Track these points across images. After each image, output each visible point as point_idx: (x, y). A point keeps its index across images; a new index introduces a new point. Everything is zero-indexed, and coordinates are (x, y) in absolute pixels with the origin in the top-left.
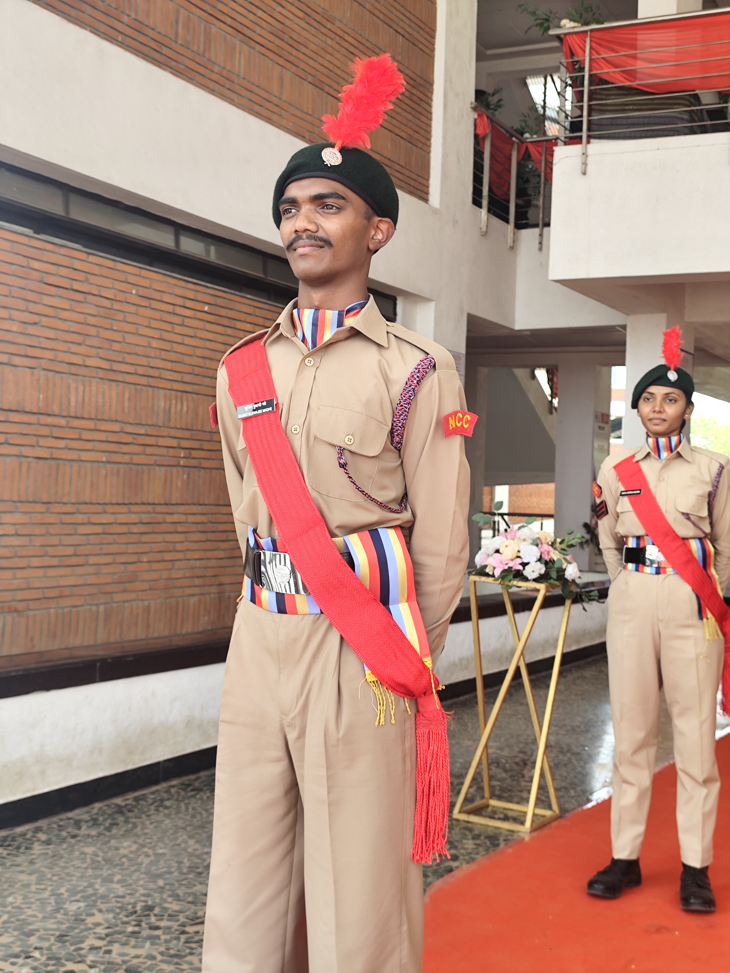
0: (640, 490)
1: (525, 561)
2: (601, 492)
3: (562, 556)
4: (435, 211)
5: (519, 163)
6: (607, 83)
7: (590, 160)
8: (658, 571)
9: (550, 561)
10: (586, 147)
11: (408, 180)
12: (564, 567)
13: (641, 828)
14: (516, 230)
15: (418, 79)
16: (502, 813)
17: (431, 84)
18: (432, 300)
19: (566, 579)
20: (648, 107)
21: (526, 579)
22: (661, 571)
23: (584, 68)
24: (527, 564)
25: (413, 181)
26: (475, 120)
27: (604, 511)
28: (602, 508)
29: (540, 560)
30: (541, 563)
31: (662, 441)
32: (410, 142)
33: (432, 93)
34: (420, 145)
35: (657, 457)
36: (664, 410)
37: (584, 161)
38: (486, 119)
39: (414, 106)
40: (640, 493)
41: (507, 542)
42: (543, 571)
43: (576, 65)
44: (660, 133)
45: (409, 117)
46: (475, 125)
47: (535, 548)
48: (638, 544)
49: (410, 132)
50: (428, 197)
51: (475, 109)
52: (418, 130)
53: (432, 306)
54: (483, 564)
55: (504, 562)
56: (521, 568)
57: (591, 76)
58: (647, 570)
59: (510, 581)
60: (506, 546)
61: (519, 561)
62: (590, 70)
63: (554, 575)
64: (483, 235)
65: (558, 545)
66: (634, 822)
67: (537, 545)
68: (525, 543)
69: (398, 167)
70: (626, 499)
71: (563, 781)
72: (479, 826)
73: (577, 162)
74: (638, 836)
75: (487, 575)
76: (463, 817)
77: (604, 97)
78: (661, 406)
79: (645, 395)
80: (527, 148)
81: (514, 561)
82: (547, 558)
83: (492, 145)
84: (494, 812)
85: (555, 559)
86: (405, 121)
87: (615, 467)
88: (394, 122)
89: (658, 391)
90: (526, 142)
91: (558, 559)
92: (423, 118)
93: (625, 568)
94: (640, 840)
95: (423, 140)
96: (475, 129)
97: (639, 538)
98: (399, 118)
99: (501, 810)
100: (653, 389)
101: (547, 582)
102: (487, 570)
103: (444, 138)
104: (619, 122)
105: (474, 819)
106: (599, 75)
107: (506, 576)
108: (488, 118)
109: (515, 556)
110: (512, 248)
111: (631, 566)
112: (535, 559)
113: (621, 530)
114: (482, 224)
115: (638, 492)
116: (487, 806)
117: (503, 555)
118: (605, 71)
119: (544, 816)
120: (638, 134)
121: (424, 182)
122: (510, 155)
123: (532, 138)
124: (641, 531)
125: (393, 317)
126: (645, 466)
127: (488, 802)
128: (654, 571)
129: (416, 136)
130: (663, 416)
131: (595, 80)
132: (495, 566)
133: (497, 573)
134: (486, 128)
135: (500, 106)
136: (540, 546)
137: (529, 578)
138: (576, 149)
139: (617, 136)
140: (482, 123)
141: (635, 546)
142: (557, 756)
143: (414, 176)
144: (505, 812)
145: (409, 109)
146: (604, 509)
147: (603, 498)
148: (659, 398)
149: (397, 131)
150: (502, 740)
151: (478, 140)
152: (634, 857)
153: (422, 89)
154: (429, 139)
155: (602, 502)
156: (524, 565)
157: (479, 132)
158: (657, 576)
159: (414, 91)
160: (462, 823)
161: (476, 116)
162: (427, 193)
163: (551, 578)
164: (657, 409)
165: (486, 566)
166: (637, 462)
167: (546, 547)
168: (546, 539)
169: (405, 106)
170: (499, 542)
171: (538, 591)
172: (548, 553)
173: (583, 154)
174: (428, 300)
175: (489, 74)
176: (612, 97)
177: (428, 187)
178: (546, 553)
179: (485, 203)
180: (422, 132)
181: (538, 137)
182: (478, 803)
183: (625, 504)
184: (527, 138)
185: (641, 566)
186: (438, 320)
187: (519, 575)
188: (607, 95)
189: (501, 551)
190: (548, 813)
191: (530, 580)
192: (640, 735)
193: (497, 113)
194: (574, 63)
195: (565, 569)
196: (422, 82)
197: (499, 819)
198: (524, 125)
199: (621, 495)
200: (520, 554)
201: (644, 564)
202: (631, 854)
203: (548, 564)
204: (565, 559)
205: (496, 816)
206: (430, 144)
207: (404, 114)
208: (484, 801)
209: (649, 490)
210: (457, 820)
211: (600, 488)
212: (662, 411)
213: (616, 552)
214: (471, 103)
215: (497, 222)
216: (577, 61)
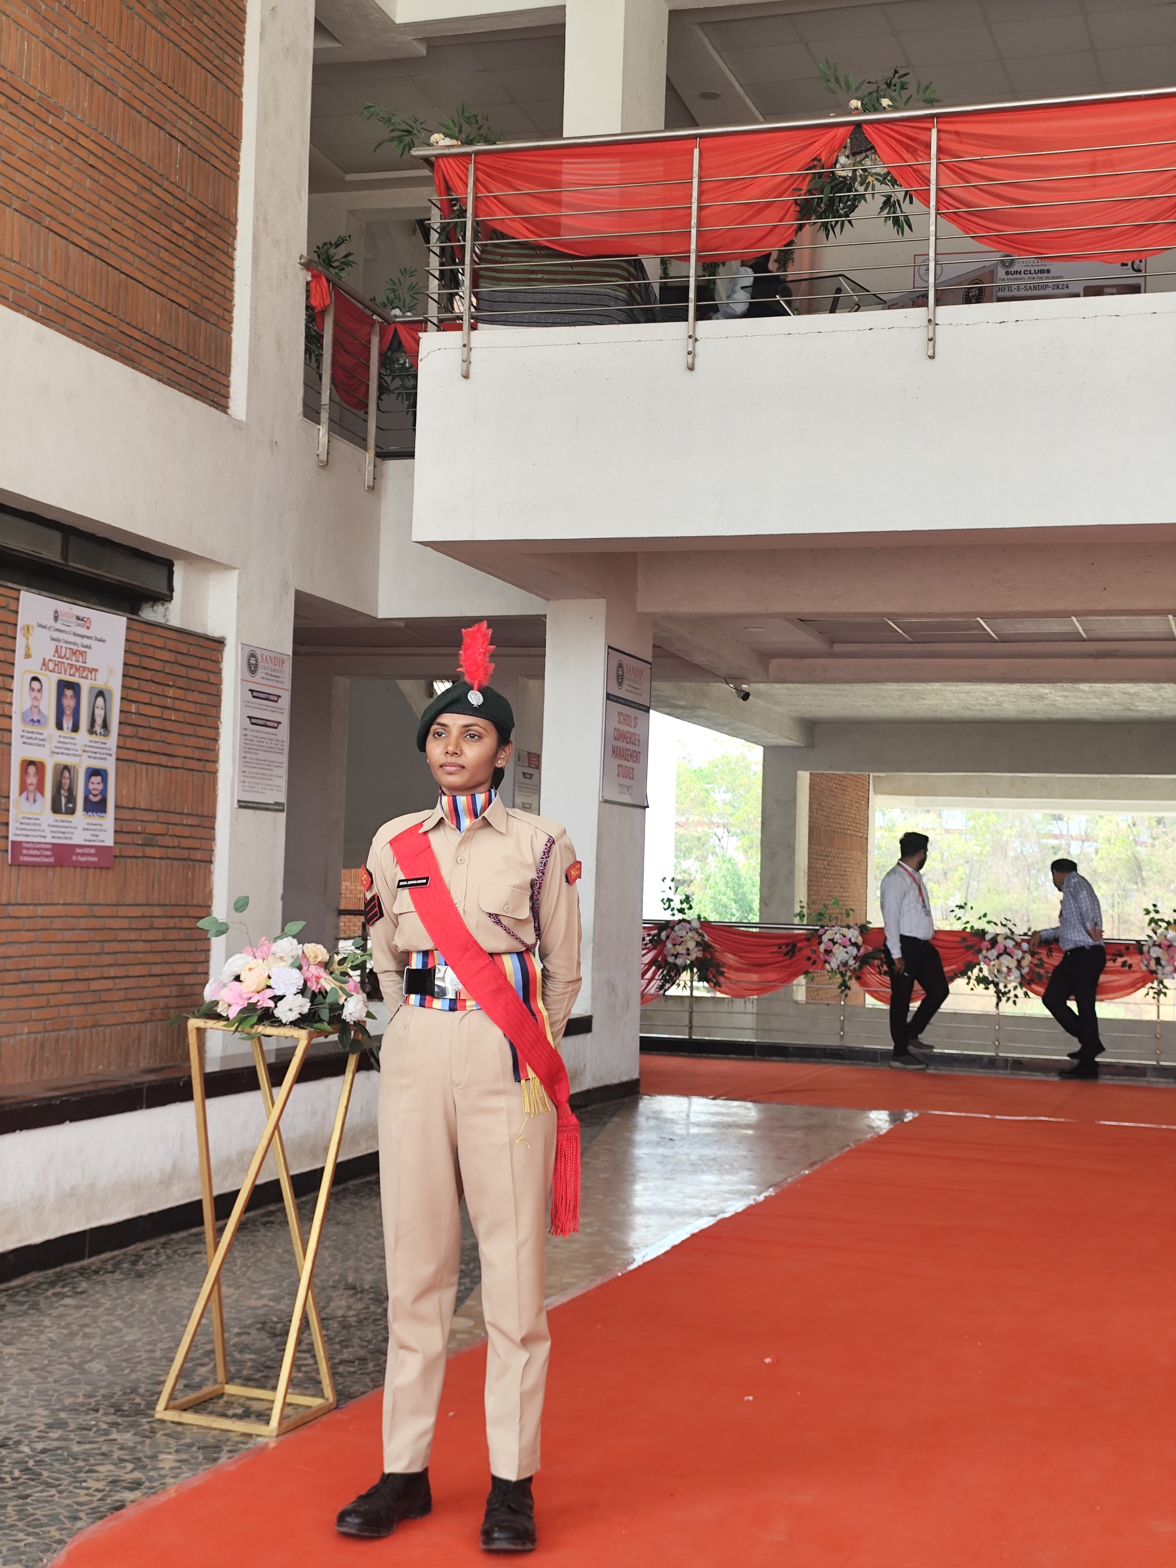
0: (427, 878)
1: (279, 993)
2: (372, 882)
3: (339, 984)
4: (238, 426)
5: (382, 355)
6: (504, 236)
7: (474, 355)
8: (454, 1006)
9: (320, 992)
10: (469, 334)
11: (192, 374)
12: (341, 1002)
13: (428, 1421)
14: (379, 460)
15: (210, 215)
16: (242, 1405)
17: (231, 222)
18: (235, 568)
19: (344, 1021)
20: (566, 277)
21: (277, 1022)
22: (458, 1005)
23: (466, 211)
24: (281, 998)
25: (201, 376)
26: (308, 283)
27: (376, 913)
28: (374, 907)
29: (302, 992)
30: (303, 996)
31: (462, 801)
32: (196, 314)
33: (235, 238)
34: (213, 319)
35: (454, 827)
36: (461, 750)
37: (465, 357)
38: (325, 283)
39: (201, 255)
40: (426, 883)
41: (253, 963)
42: (305, 1010)
43: (455, 205)
44: (584, 318)
45: (195, 273)
46: (308, 291)
47: (296, 971)
48: (425, 964)
49: (196, 297)
50: (227, 403)
51: (307, 266)
52: (211, 294)
53: (233, 577)
54: (213, 999)
55: (245, 996)
56: (271, 1004)
57: (477, 224)
58: (437, 1003)
59: (252, 1026)
60: (250, 969)
61: (269, 993)
62: (475, 214)
63: (325, 1014)
64: (322, 467)
65: (336, 966)
66: (416, 1411)
67: (300, 968)
68: (282, 964)
69: (173, 353)
70: (406, 892)
71: (362, 1347)
72: (195, 1430)
73: (457, 355)
74: (424, 1433)
75: (219, 1017)
76: (172, 1416)
77: (498, 258)
78: (457, 746)
79: (434, 727)
80: (396, 330)
81: (261, 994)
82: (313, 986)
83: (336, 324)
84: (229, 1404)
85: (328, 988)
86: (186, 280)
87: (391, 843)
88: (167, 280)
89: (454, 721)
90: (394, 322)
91: (332, 989)
92: (217, 276)
93: (406, 1001)
94: (428, 1438)
95: (219, 312)
96: (308, 298)
97: (426, 954)
98: (174, 273)
99: (241, 1401)
100: (446, 718)
101: (312, 1027)
102: (220, 1009)
103: (254, 309)
104: (521, 298)
105: (189, 1418)
106: (488, 223)
107: (247, 1017)
108: (328, 281)
109: (263, 986)
110: (372, 488)
111: (414, 999)
112: (295, 991)
113: (401, 943)
114: (321, 449)
115: (424, 881)
116: (222, 1395)
117: (243, 984)
118: (499, 217)
119: (309, 1407)
120: (551, 319)
121: (221, 379)
122: (369, 342)
123: (404, 316)
124: (428, 945)
125: (168, 593)
126: (436, 840)
127: (223, 1388)
128: (446, 1005)
129: (206, 303)
130: (461, 761)
131: (483, 230)
132: (230, 1002)
133: (233, 1013)
134: (324, 298)
135: (348, 264)
136: (305, 968)
137: (284, 1021)
138: (453, 338)
139: (518, 319)
140: (319, 289)
141: (420, 967)
142: (367, 1308)
143: (203, 369)
144: (248, 1403)
145: (193, 261)
146: (377, 909)
147: (375, 891)
148: (455, 732)
149: (172, 295)
150: (285, 1284)
151: (313, 316)
152: (417, 1469)
153: (215, 230)
154: (230, 311)
155: (373, 898)
156: (277, 999)
157: (314, 303)
158: (452, 1013)
159: (203, 233)
160: (170, 1425)
161: (309, 278)
162: (227, 397)
163: (321, 1020)
164: (451, 749)
165: (216, 1003)
166: (426, 833)
167: (315, 971)
168: (316, 957)
169: (186, 256)
170: (239, 963)
171: (298, 1040)
172: (318, 978)
173: (464, 346)
174: (228, 567)
175: (351, 212)
176: (511, 259)
177: (228, 387)
178: (314, 979)
179: (324, 416)
180: (217, 298)
181: (414, 315)
182: (208, 1389)
183: (404, 901)
184: (396, 316)
185: (428, 997)
186: (243, 600)
187: (267, 1016)
188: (503, 255)
189: (241, 979)
190: (316, 1402)
191: (285, 1025)
192: (428, 1270)
193: (343, 274)
194: (451, 203)
195: (343, 1006)
196: (217, 219)
197: (235, 1416)
198: (392, 296)
199: (399, 886)
200: (271, 983)
201: (433, 995)
202: (411, 1463)
203: (317, 997)
204: (342, 989)
205: (230, 1412)
206: (232, 317)
207: (185, 268)
208: (216, 1387)
209: (441, 879)
210: (162, 1421)
211: (370, 875)
212: (459, 752)
213: (397, 978)
214: (301, 257)
215: (344, 447)
216: (456, 199)
